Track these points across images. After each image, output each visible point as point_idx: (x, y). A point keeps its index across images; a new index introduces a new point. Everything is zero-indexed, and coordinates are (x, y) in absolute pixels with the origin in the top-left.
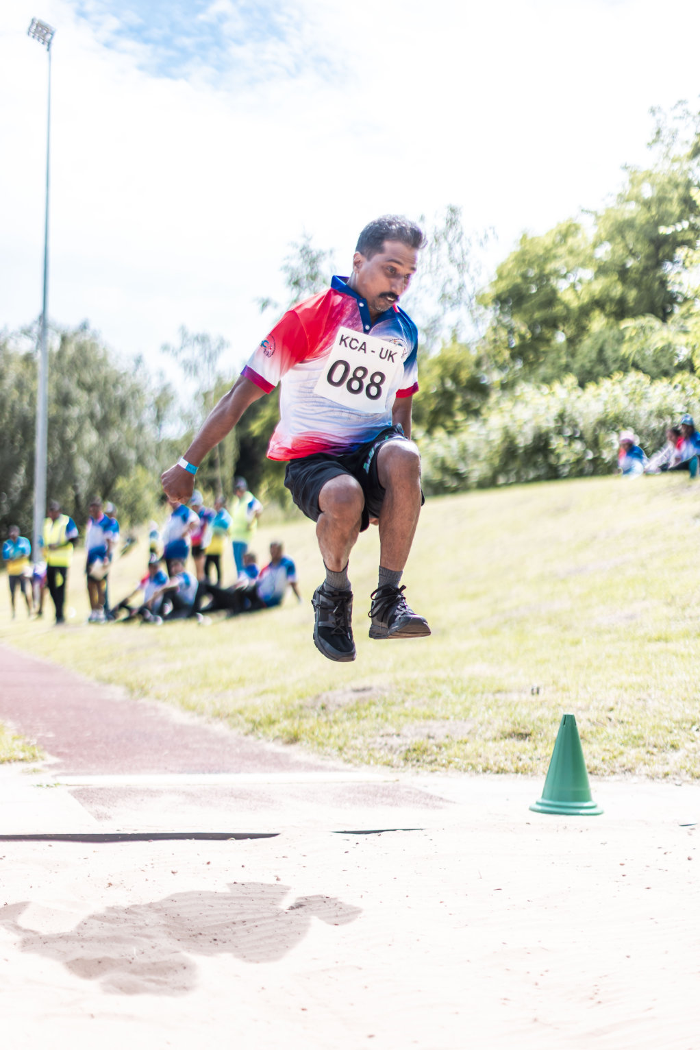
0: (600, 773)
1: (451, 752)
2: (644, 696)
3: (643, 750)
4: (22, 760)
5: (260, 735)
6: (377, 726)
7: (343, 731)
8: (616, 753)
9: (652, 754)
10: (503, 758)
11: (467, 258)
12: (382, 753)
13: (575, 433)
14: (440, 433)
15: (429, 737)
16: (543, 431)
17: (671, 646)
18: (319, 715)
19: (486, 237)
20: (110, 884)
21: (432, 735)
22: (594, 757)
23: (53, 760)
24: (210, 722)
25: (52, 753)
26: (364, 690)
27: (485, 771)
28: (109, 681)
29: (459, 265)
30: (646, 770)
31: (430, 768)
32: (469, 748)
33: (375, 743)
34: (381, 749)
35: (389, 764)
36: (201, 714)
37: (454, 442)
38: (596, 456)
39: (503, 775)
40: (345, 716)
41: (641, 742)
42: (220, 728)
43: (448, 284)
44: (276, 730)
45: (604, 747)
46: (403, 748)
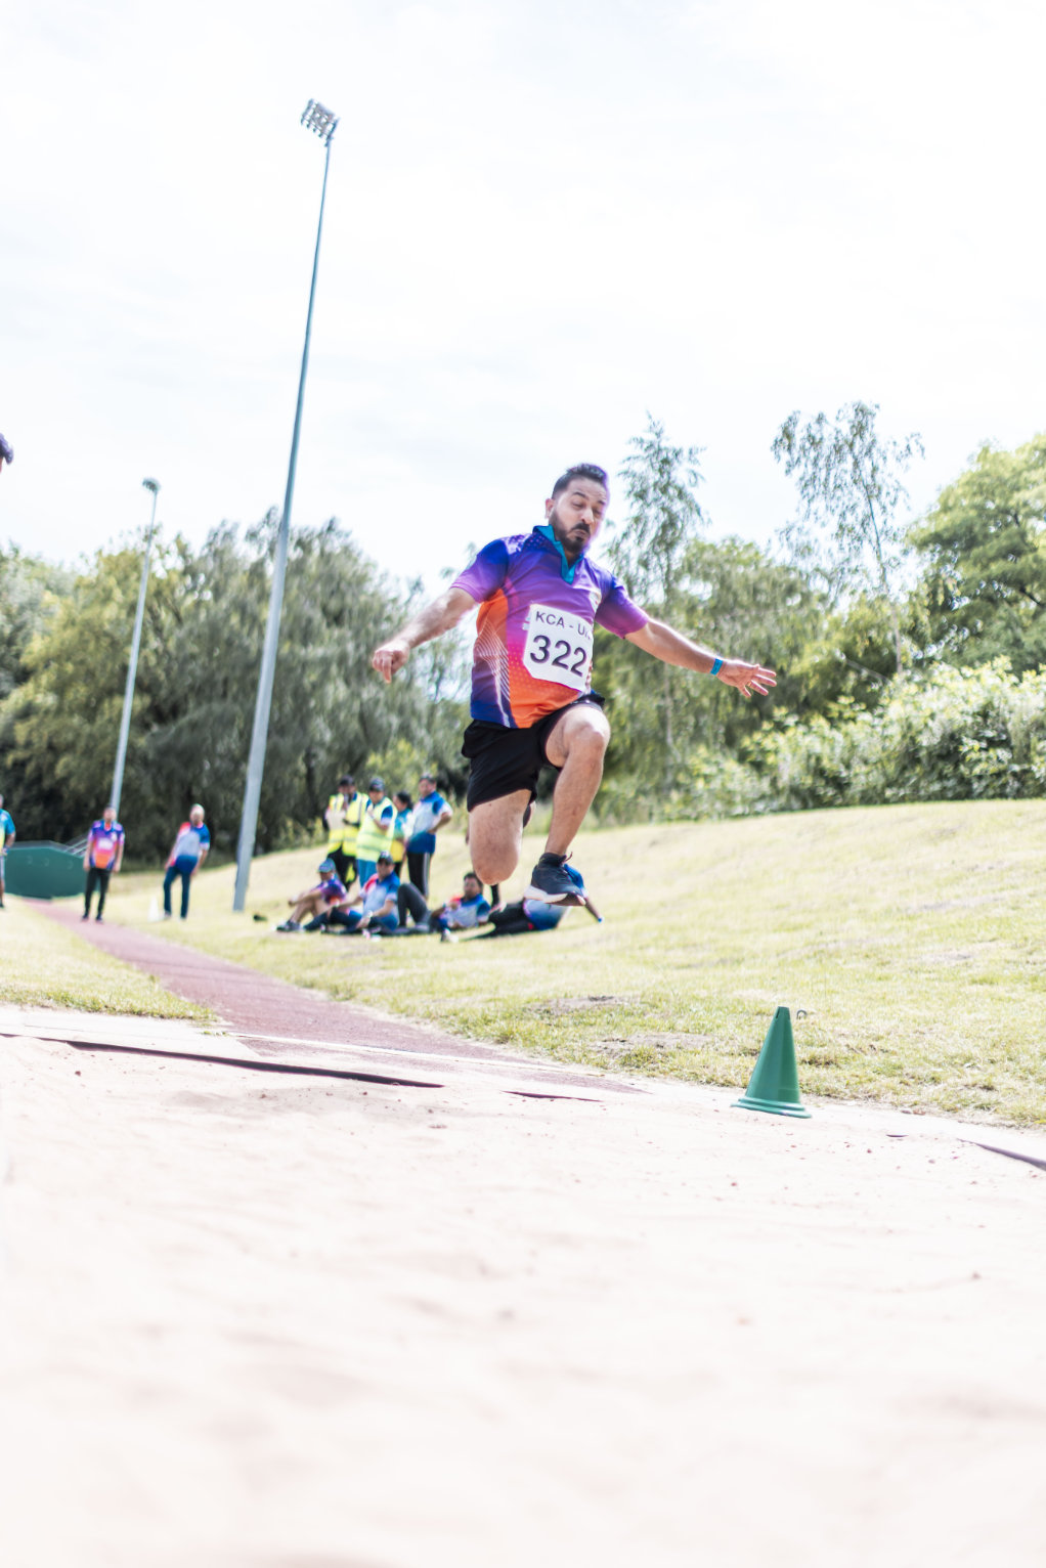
0: (841, 1095)
1: (676, 1061)
2: (925, 1029)
3: (897, 1080)
4: (191, 1018)
5: (469, 1033)
6: (603, 1032)
7: (564, 1034)
8: (864, 1079)
9: (907, 1084)
10: (732, 1072)
11: (878, 477)
12: (600, 1055)
13: (999, 736)
14: (818, 722)
15: (658, 1046)
16: (955, 727)
17: (993, 989)
18: (542, 1018)
19: (908, 448)
20: (264, 1096)
21: (661, 1044)
22: (839, 1081)
23: (224, 1023)
24: (417, 1023)
25: (226, 1020)
26: (603, 999)
27: (708, 1082)
28: (312, 986)
29: (866, 487)
30: (890, 1097)
31: (646, 1073)
32: (697, 1059)
33: (595, 1046)
34: (598, 1052)
35: (604, 1067)
36: (407, 1016)
37: (838, 736)
38: (1026, 766)
39: (728, 1089)
40: (571, 1022)
41: (899, 1072)
42: (429, 1028)
43: (848, 514)
44: (488, 1029)
45: (853, 1071)
46: (624, 1054)
